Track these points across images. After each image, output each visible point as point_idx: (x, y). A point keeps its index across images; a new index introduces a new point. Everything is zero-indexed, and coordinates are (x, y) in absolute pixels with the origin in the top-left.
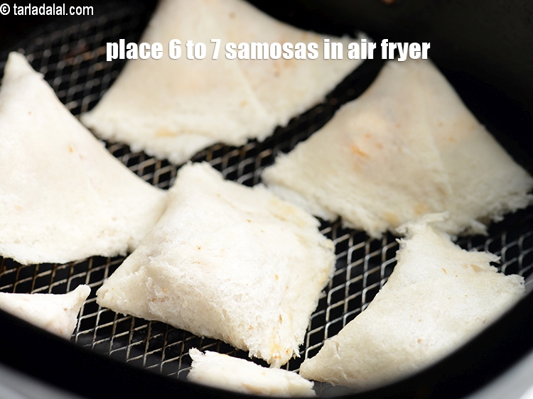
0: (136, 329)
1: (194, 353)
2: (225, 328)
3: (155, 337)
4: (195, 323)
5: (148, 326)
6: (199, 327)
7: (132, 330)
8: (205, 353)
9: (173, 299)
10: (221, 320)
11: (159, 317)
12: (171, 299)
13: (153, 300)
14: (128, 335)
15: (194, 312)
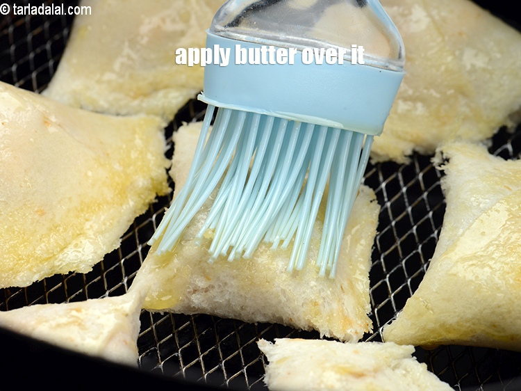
0: (180, 329)
1: (263, 345)
2: (286, 310)
3: (204, 333)
4: (248, 309)
5: (191, 322)
6: (252, 314)
7: (175, 331)
8: (274, 342)
9: (220, 286)
10: (280, 302)
11: (203, 309)
12: (216, 287)
13: (195, 291)
14: (172, 338)
15: (246, 298)
